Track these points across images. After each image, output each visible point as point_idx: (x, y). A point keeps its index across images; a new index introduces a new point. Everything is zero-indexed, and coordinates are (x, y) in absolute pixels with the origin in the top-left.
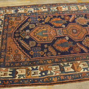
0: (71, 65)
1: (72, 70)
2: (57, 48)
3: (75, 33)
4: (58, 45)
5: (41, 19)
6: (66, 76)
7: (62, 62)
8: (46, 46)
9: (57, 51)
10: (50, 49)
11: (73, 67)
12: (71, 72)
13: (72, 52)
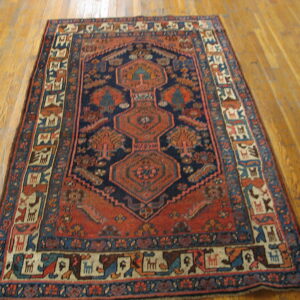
0: (58, 104)
1: (47, 104)
2: (101, 90)
3: (139, 120)
4: (107, 91)
5: (188, 73)
6: (40, 96)
7: (67, 94)
8: (108, 77)
9: (92, 90)
10: (102, 82)
11: (52, 106)
12: (44, 102)
13: (86, 109)
